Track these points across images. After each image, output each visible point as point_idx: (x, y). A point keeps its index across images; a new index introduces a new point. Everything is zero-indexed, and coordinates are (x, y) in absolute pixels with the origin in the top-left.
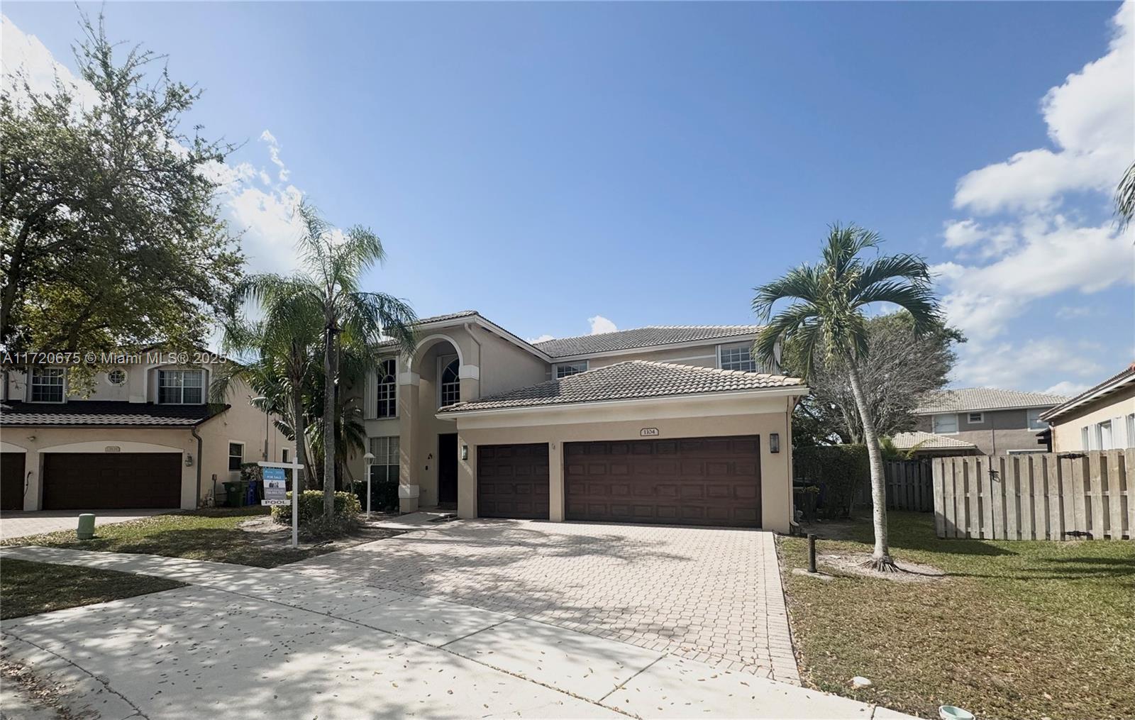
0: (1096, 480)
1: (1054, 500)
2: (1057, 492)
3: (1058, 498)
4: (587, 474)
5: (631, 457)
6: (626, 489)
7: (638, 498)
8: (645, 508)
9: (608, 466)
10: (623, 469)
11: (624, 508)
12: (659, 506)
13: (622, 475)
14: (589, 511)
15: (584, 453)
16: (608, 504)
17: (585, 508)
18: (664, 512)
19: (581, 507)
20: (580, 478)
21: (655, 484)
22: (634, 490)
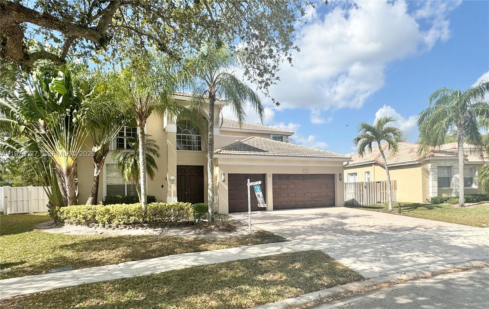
0: (382, 188)
3: (376, 194)
4: (280, 188)
5: (296, 181)
6: (295, 194)
7: (299, 198)
8: (301, 202)
9: (288, 185)
10: (293, 186)
11: (294, 203)
12: (306, 201)
13: (293, 189)
14: (281, 205)
15: (279, 179)
16: (288, 201)
17: (279, 204)
18: (307, 203)
19: (277, 203)
20: (277, 190)
21: (304, 192)
22: (297, 195)
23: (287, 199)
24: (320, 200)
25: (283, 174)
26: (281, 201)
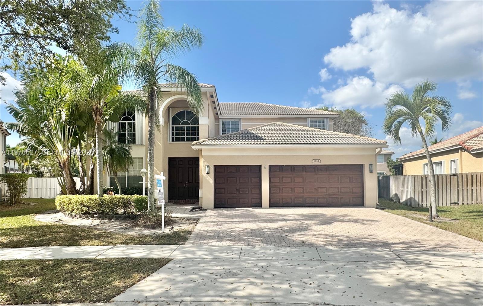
0: (460, 184)
1: (449, 191)
2: (450, 188)
3: (450, 191)
4: (281, 182)
5: (304, 173)
6: (302, 189)
7: (308, 194)
8: (312, 199)
9: (293, 178)
10: (300, 180)
11: (301, 199)
12: (318, 198)
13: (300, 182)
14: (282, 201)
15: (280, 171)
16: (293, 197)
17: (280, 200)
18: (320, 200)
19: (278, 200)
20: (277, 184)
21: (316, 187)
22: (306, 189)
23: (290, 194)
24: (341, 198)
25: (285, 165)
26: (283, 197)
